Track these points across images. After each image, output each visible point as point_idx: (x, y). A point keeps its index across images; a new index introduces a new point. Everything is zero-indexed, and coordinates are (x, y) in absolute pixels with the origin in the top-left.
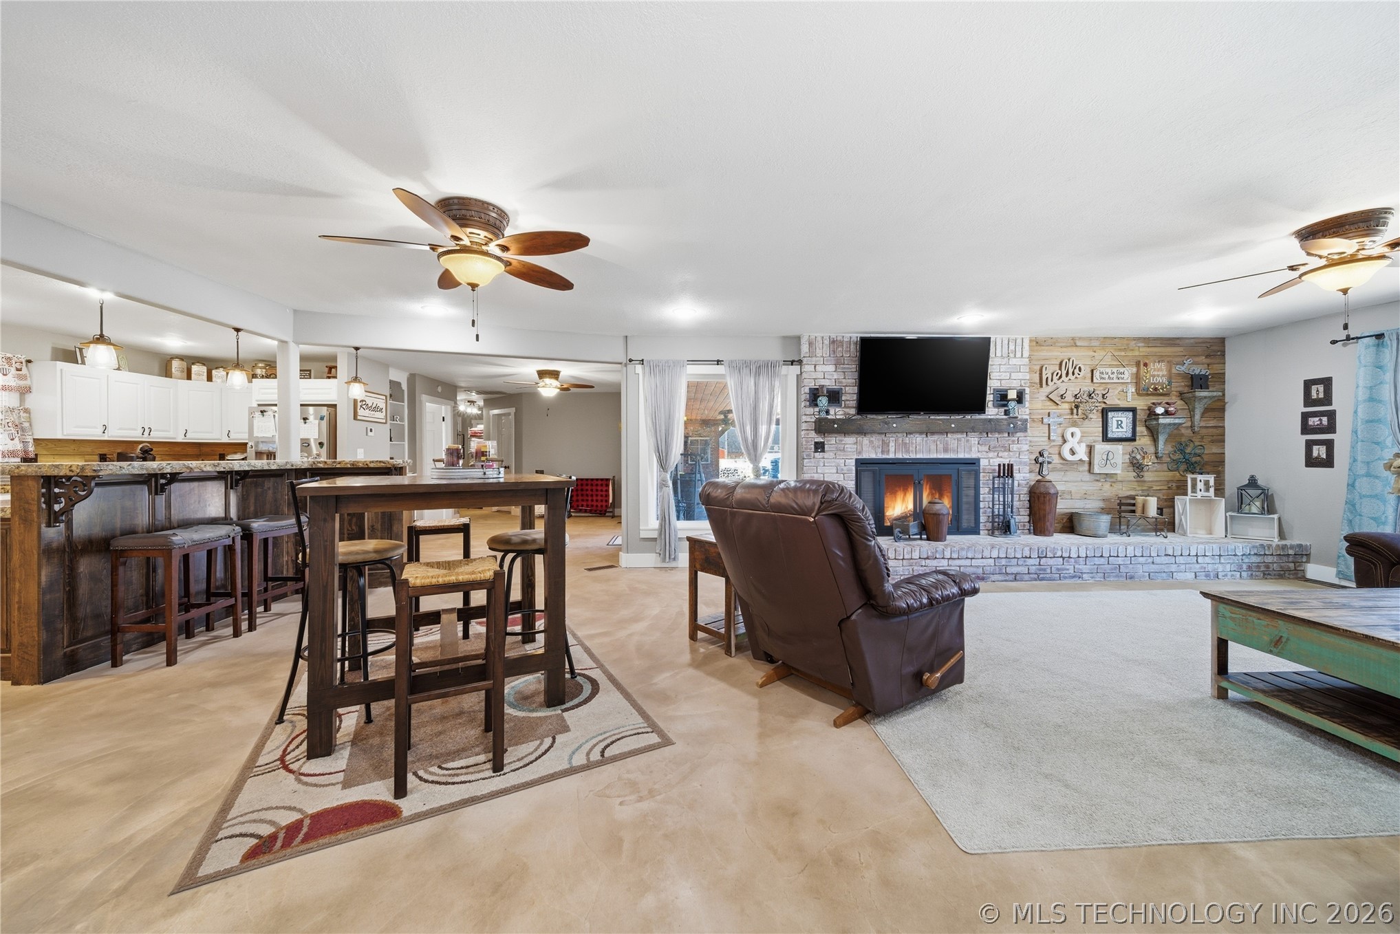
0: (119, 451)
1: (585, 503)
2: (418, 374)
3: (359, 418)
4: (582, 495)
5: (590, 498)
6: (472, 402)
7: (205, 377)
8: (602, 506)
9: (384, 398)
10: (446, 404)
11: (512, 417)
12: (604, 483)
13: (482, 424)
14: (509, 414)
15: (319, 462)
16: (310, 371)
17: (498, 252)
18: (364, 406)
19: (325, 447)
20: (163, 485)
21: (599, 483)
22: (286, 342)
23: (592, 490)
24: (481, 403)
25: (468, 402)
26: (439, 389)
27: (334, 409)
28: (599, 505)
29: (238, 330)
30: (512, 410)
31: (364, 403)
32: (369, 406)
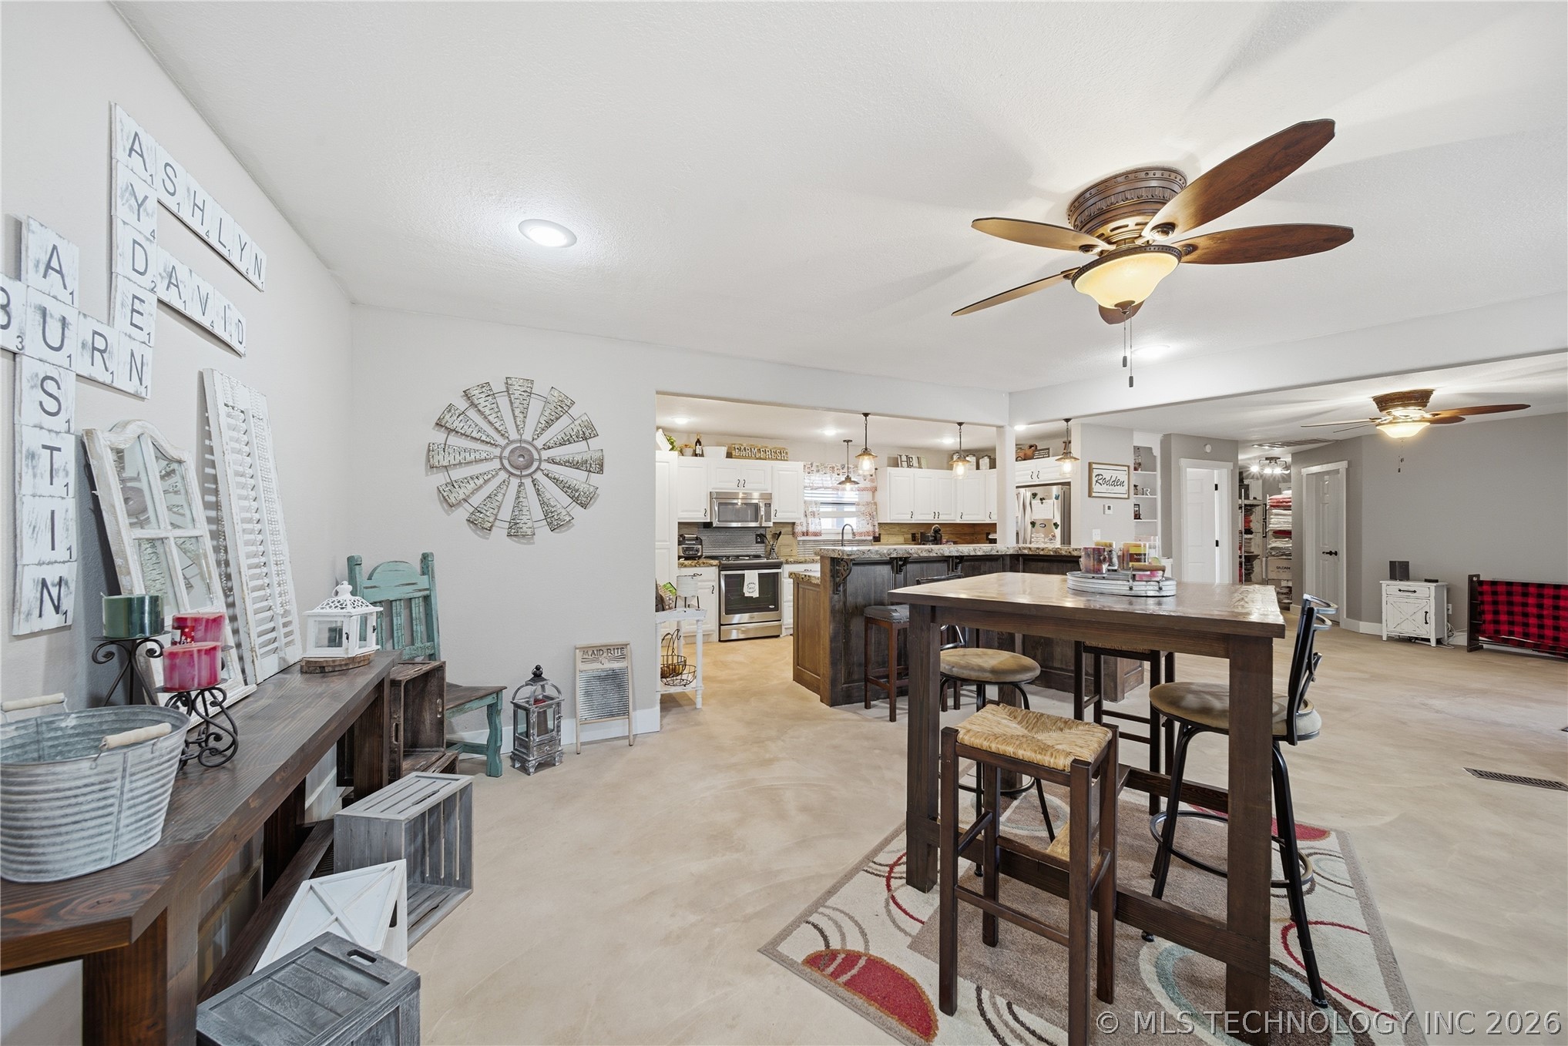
0: (922, 531)
2: (1174, 434)
3: (1094, 494)
6: (1271, 459)
7: (975, 467)
9: (1126, 468)
10: (1218, 468)
11: (1342, 475)
13: (1289, 488)
14: (1337, 471)
15: (1025, 548)
16: (1048, 449)
17: (1160, 239)
18: (1100, 481)
19: (1059, 527)
20: (901, 566)
22: (1001, 427)
24: (1289, 459)
25: (1267, 459)
26: (1208, 449)
27: (1068, 487)
29: (960, 424)
30: (1342, 466)
31: (1100, 477)
32: (1107, 480)
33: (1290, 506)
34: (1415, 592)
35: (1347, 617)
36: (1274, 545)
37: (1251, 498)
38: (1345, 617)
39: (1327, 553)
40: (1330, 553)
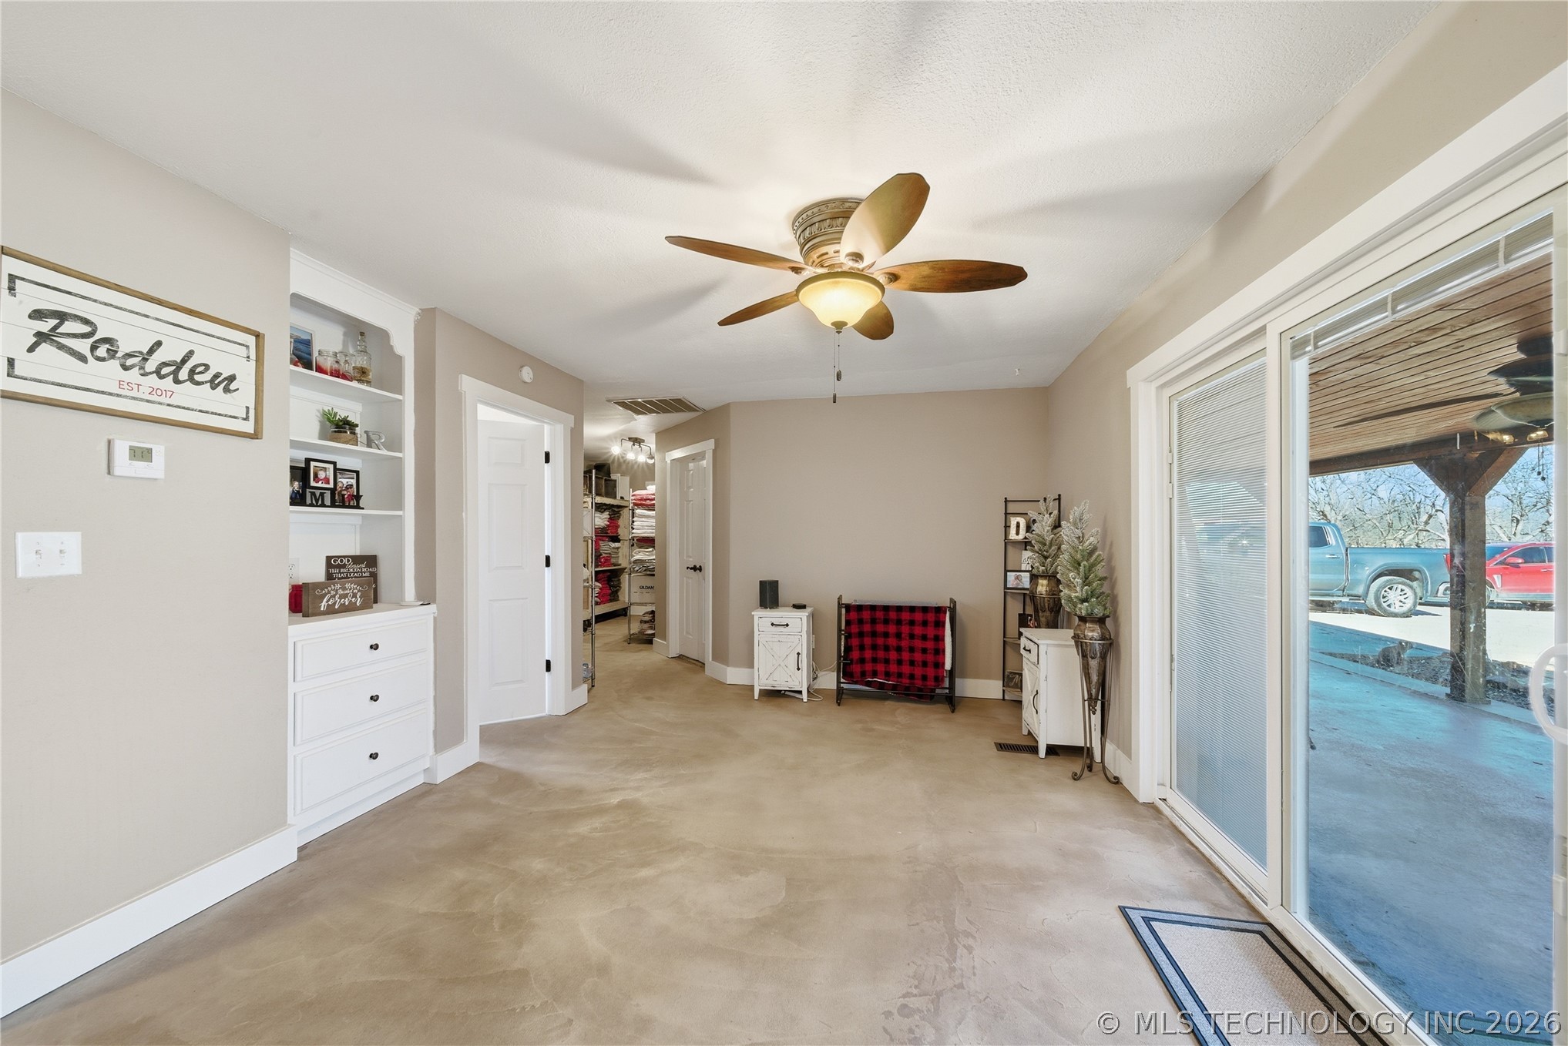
1: (881, 668)
4: (874, 647)
5: (893, 655)
6: (635, 440)
8: (924, 678)
10: (552, 420)
11: (706, 463)
12: (931, 617)
13: (653, 482)
14: (703, 456)
21: (919, 616)
23: (898, 635)
24: (652, 438)
26: (528, 374)
28: (918, 672)
30: (710, 444)
33: (654, 505)
34: (787, 625)
35: (713, 660)
36: (637, 557)
37: (618, 498)
38: (711, 660)
39: (691, 569)
40: (694, 568)
